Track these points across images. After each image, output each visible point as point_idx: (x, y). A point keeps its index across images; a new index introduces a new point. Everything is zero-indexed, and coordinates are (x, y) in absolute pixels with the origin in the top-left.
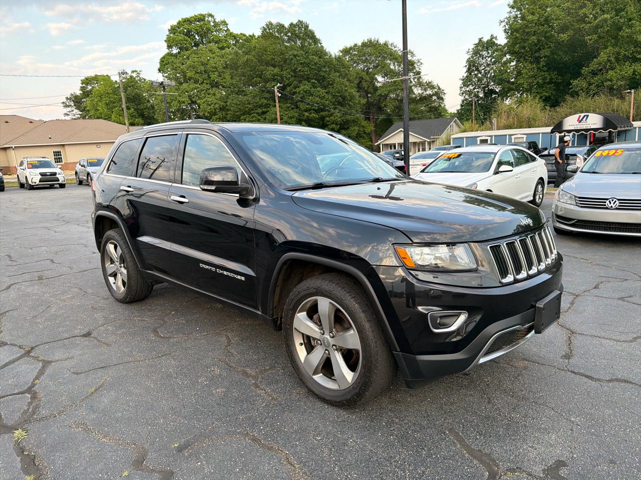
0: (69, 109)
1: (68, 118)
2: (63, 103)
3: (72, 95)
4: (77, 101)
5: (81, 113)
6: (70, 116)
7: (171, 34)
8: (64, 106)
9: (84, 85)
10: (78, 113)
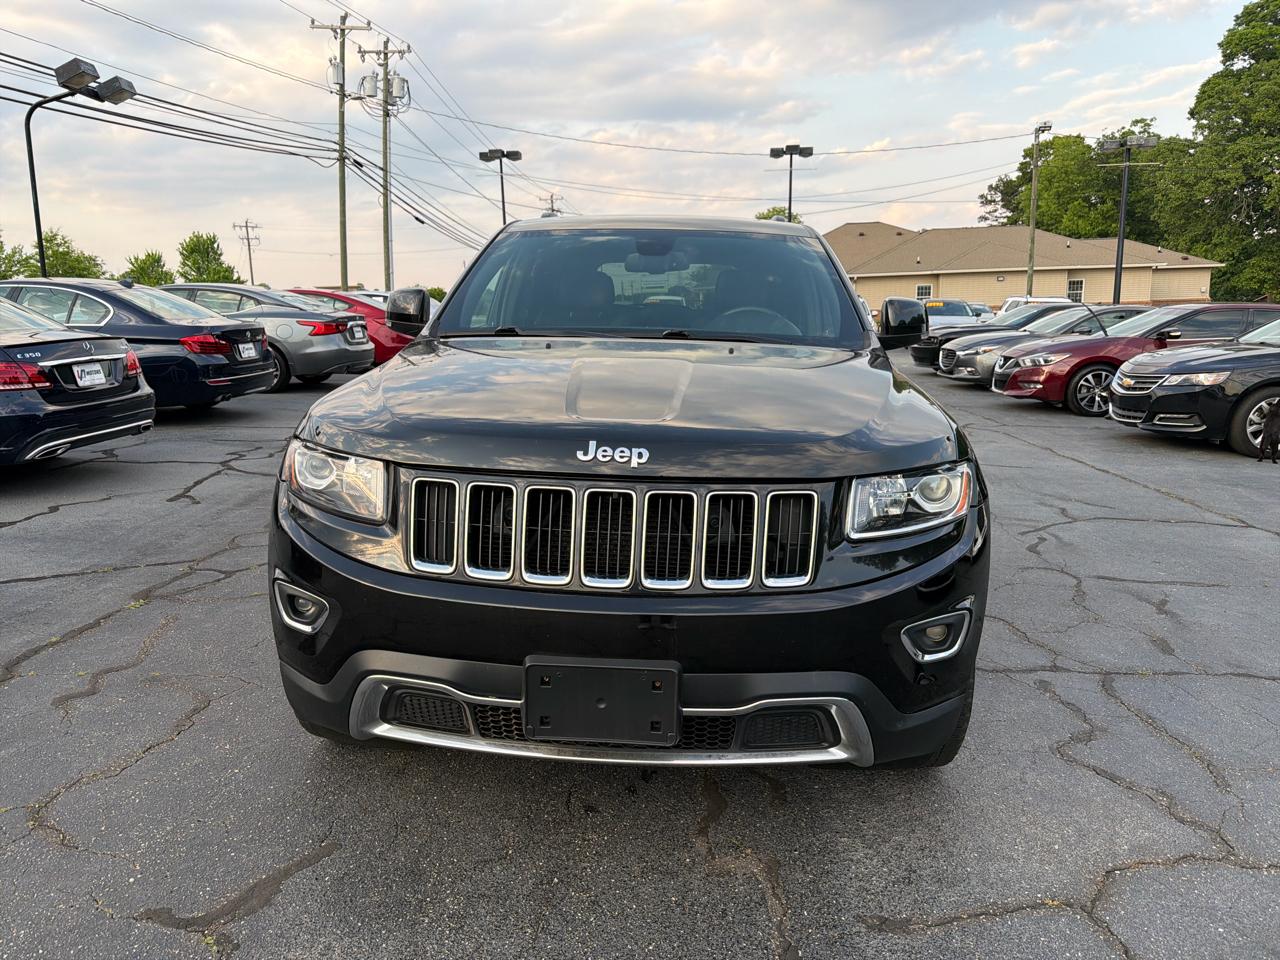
0: (990, 208)
1: (984, 224)
2: (982, 196)
3: (1001, 180)
4: (1008, 192)
5: (1010, 214)
6: (988, 222)
7: (1239, 25)
8: (982, 202)
9: (1028, 159)
10: (1004, 215)
